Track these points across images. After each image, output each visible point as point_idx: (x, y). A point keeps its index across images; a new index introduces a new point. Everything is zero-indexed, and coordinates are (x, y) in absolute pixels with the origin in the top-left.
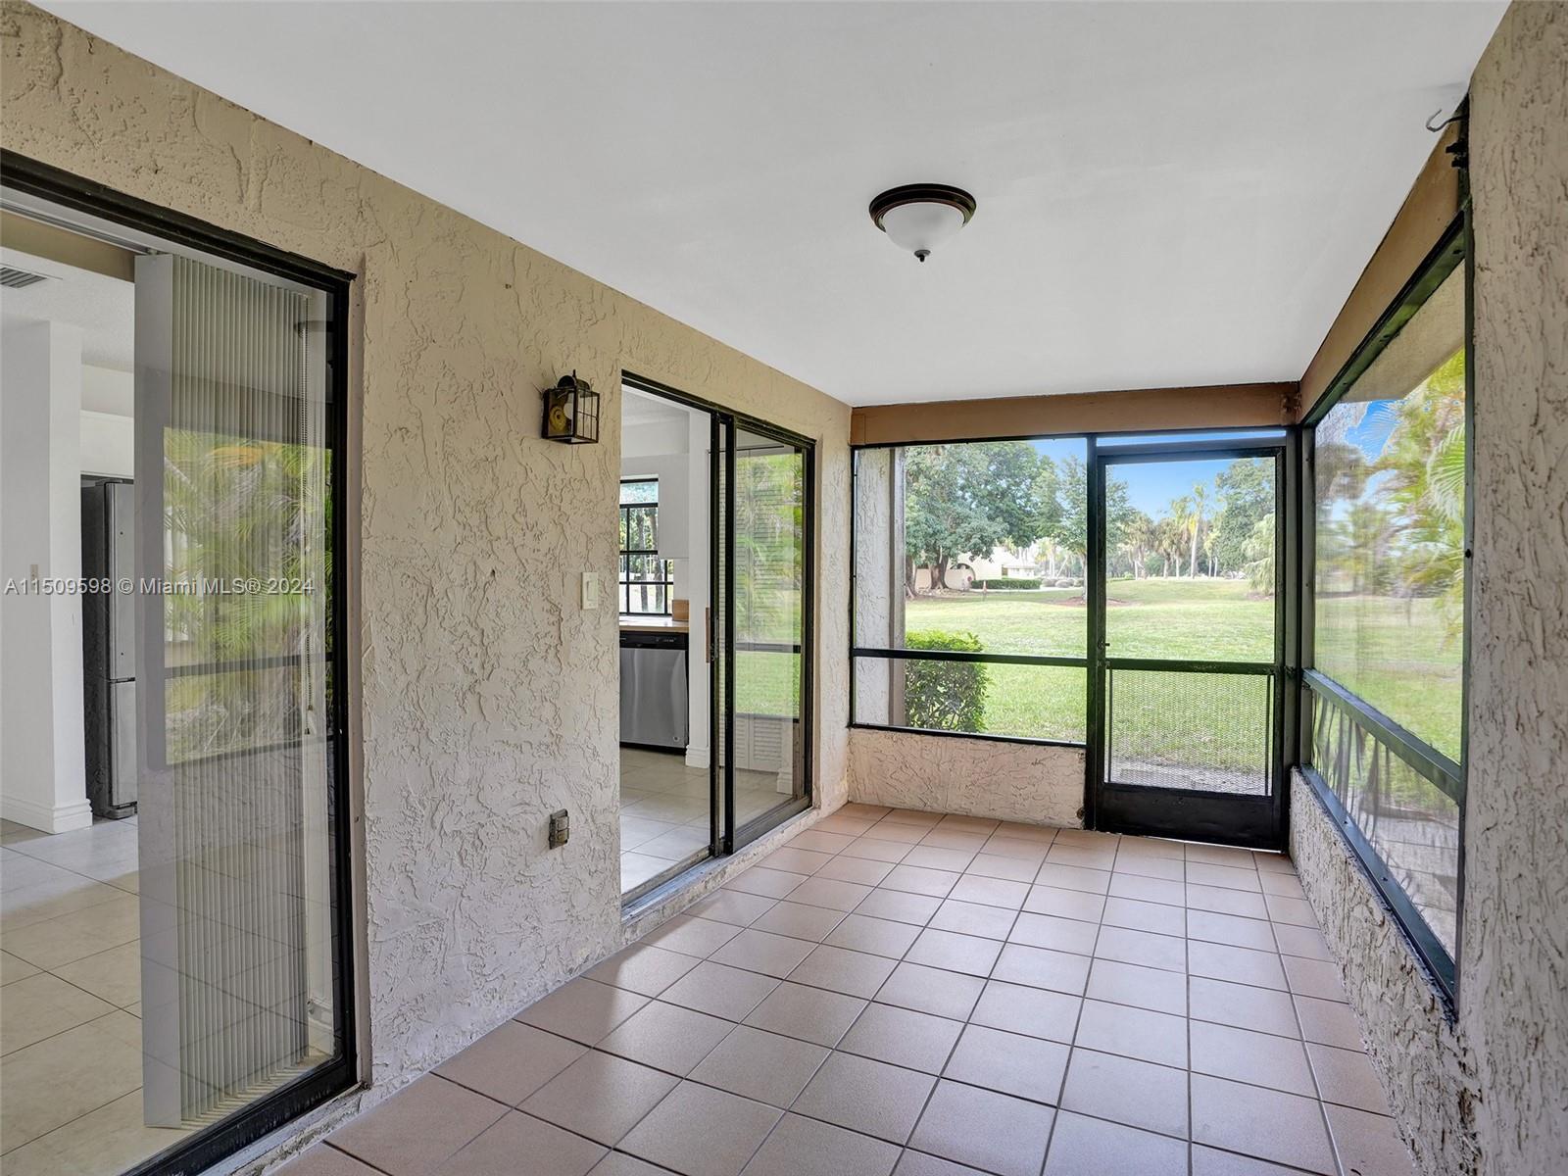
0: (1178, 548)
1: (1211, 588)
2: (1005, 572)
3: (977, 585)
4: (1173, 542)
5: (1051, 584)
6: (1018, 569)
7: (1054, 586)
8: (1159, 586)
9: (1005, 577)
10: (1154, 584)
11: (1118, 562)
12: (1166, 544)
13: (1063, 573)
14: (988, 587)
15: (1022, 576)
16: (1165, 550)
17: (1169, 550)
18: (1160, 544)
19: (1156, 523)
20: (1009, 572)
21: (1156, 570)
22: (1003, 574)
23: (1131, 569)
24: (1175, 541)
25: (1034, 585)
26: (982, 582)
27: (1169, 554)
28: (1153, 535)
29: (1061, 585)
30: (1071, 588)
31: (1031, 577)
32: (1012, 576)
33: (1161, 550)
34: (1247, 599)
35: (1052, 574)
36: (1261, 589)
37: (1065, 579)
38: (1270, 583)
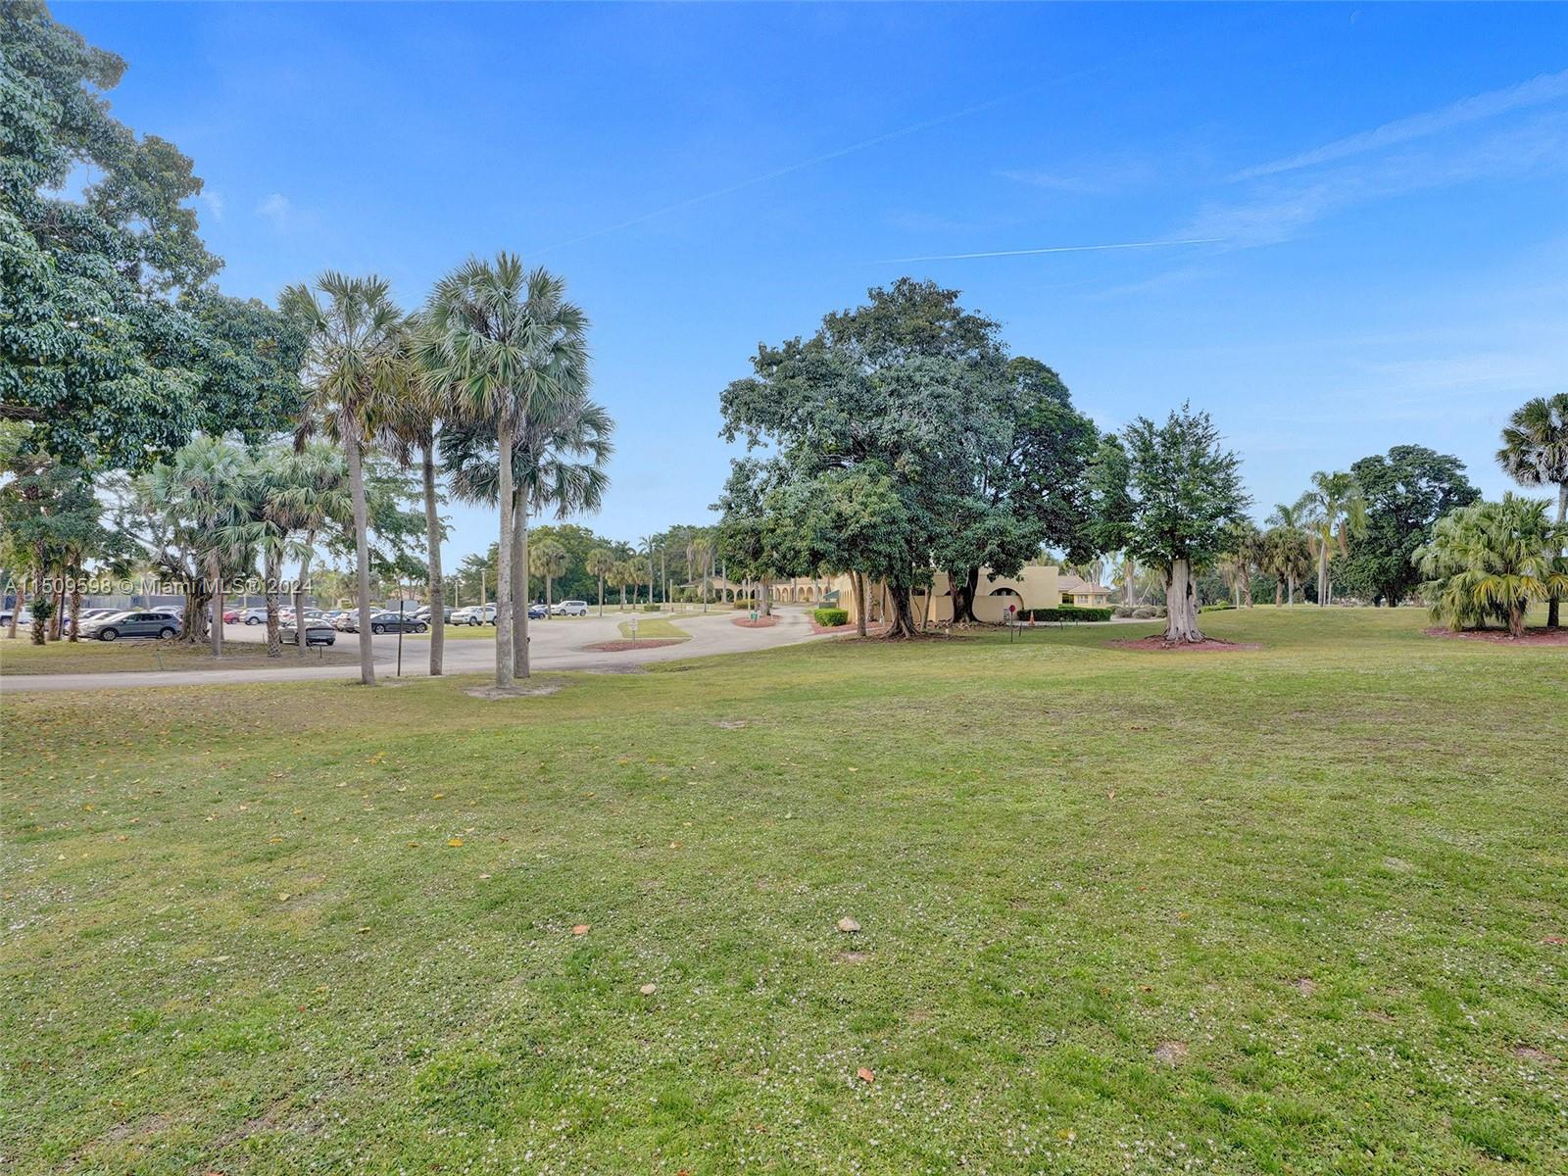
0: (1296, 566)
1: (1360, 620)
2: (1067, 599)
3: (1023, 615)
4: (1288, 559)
5: (1126, 615)
6: (1086, 596)
7: (1129, 616)
8: (1279, 617)
9: (1070, 605)
10: (1272, 615)
11: (1209, 589)
12: (1278, 561)
13: (1146, 600)
14: (1036, 619)
15: (1089, 604)
16: (1278, 569)
17: (1284, 569)
18: (1271, 561)
19: (1262, 535)
20: (1076, 598)
21: (1263, 595)
22: (1064, 601)
23: (1226, 594)
24: (1291, 557)
25: (1103, 615)
26: (1030, 611)
27: (1282, 575)
28: (1262, 549)
30: (1153, 620)
31: (1104, 605)
32: (1078, 604)
33: (1273, 570)
34: (1427, 637)
35: (1129, 602)
36: (1450, 620)
37: (1145, 608)
38: (1465, 611)
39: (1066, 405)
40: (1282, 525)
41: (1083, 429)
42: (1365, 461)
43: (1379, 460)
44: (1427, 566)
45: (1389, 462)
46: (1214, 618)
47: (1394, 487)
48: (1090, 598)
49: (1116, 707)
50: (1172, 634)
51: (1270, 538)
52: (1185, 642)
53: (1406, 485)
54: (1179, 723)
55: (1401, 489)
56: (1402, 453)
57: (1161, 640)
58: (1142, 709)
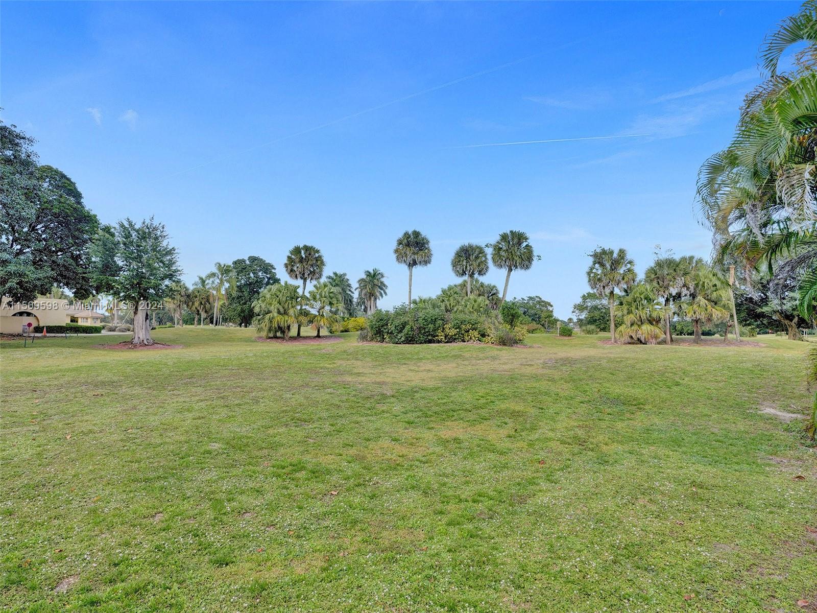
0: (205, 307)
1: (230, 334)
2: (74, 320)
3: (38, 329)
4: (201, 303)
5: (112, 330)
6: (87, 319)
7: (114, 330)
8: (194, 332)
9: (75, 324)
10: (191, 331)
11: (163, 317)
12: (197, 304)
13: (127, 322)
15: (89, 323)
16: (196, 308)
17: (199, 308)
18: (193, 304)
19: (190, 291)
20: (79, 320)
21: (189, 321)
22: (71, 321)
23: (171, 320)
24: (203, 303)
25: (97, 330)
27: (198, 311)
28: (189, 298)
29: (120, 331)
30: (128, 333)
31: (98, 324)
32: (81, 323)
33: (194, 308)
34: (255, 341)
35: (115, 323)
36: (264, 334)
37: (124, 325)
38: (270, 330)
39: (79, 203)
40: (200, 286)
41: (90, 219)
42: (238, 260)
43: (244, 261)
44: (257, 310)
45: (248, 262)
46: (162, 332)
47: (249, 274)
48: (89, 320)
49: (86, 383)
50: (136, 341)
51: (193, 292)
52: (143, 345)
53: (254, 273)
54: (124, 390)
55: (252, 275)
56: (253, 259)
57: (129, 344)
58: (103, 384)
